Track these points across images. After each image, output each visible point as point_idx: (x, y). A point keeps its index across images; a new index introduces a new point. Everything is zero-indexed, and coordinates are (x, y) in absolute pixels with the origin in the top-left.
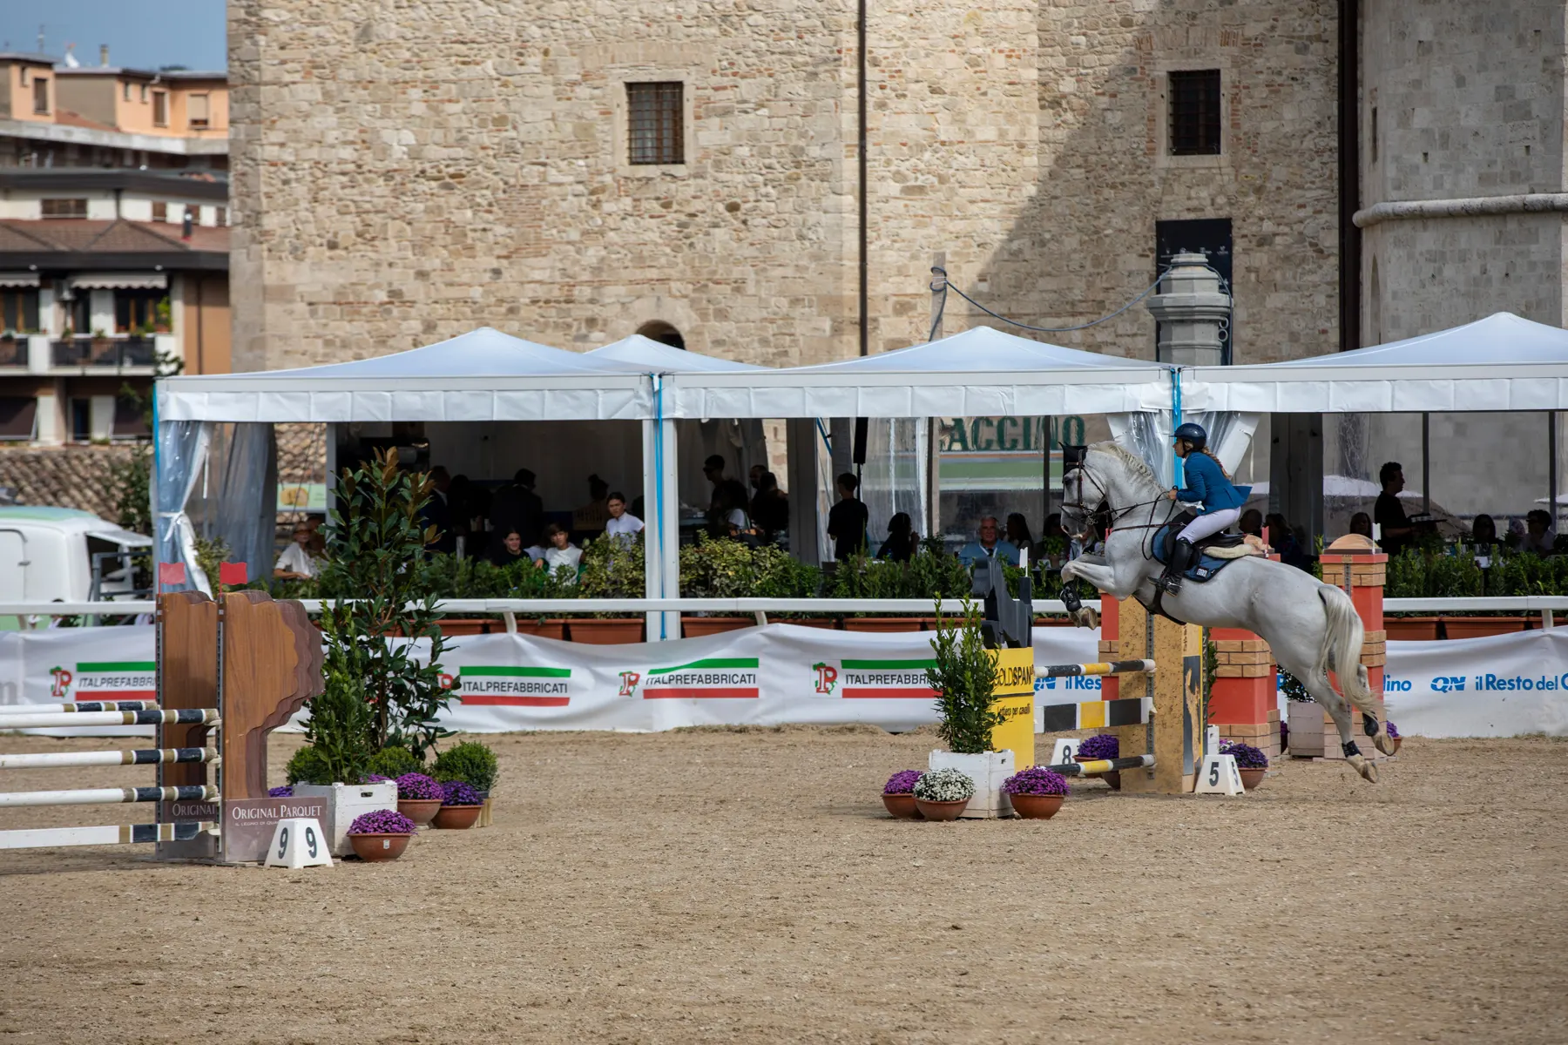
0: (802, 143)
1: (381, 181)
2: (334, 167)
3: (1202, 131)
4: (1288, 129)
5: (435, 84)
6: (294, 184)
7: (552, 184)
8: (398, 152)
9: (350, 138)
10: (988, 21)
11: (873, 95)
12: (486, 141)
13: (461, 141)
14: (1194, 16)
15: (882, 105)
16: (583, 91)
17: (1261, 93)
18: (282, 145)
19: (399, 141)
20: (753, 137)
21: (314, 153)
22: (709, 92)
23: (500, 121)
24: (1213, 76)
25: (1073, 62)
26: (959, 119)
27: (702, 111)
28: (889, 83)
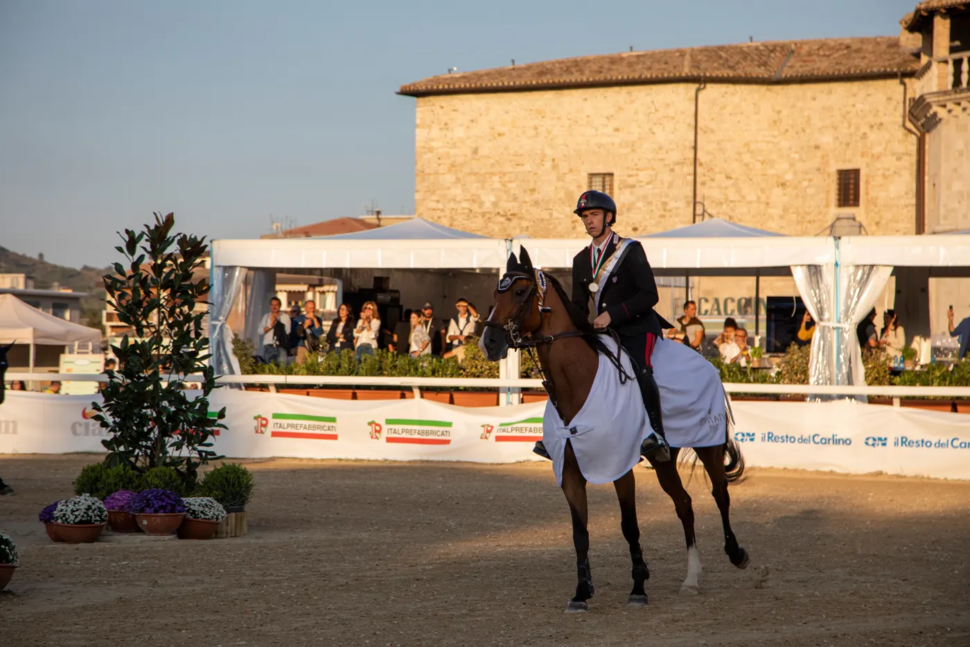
0: (666, 200)
1: (480, 217)
2: (460, 211)
3: (852, 197)
4: (892, 196)
5: (504, 174)
6: (442, 219)
7: (556, 219)
8: (488, 205)
9: (467, 198)
10: (753, 146)
11: (699, 180)
12: (527, 199)
13: (515, 199)
14: (848, 144)
15: (703, 184)
16: (569, 177)
17: (879, 180)
18: (438, 201)
19: (488, 199)
20: (645, 197)
21: (452, 205)
22: (625, 178)
23: (533, 190)
24: (856, 172)
25: (792, 165)
26: (739, 190)
27: (622, 186)
28: (707, 174)
